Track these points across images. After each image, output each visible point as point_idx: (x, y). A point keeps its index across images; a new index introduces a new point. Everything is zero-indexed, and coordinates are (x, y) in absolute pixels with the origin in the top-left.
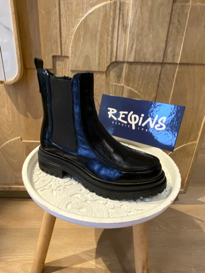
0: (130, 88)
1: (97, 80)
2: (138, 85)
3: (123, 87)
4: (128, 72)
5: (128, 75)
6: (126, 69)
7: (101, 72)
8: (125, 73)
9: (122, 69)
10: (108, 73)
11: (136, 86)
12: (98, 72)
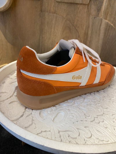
0: (107, 21)
1: (80, 12)
2: (114, 18)
3: (102, 20)
4: (107, 6)
5: (107, 8)
6: (105, 3)
7: (84, 4)
8: (105, 6)
9: (103, 3)
10: (89, 6)
11: (112, 19)
12: (81, 4)
